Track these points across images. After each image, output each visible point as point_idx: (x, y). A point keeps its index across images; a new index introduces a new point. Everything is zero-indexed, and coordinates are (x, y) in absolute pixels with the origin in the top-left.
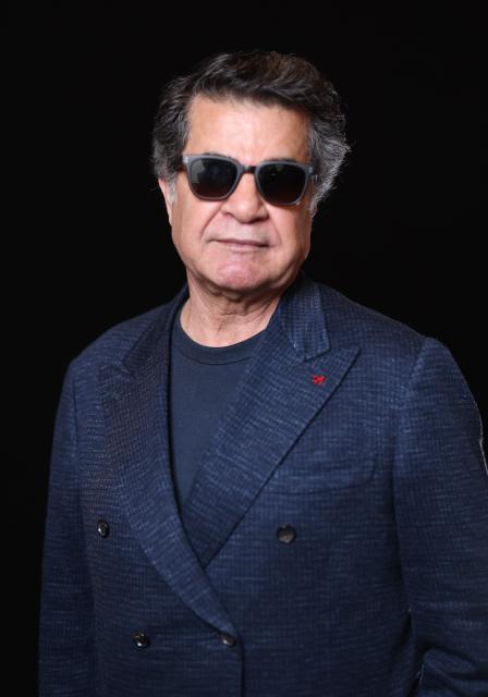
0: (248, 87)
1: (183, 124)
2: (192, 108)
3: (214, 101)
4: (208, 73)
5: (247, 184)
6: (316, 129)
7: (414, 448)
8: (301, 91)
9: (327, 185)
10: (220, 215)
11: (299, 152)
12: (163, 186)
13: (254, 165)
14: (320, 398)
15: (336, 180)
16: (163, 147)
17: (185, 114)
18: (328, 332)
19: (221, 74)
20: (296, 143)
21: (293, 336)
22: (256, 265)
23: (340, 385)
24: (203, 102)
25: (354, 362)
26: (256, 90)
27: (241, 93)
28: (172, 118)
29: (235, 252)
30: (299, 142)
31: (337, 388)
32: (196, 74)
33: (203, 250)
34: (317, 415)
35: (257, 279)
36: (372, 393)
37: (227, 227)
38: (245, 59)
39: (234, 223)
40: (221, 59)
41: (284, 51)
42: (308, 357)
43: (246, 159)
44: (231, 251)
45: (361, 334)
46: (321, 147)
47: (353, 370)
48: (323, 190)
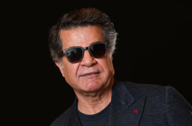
0: (77, 22)
1: (59, 41)
2: (61, 35)
3: (68, 30)
4: (63, 22)
5: (87, 54)
6: (104, 30)
7: (175, 123)
8: (96, 18)
9: (114, 48)
10: (80, 67)
11: (101, 39)
12: (57, 64)
13: (87, 47)
14: (138, 117)
15: (116, 46)
16: (54, 50)
17: (59, 38)
18: (132, 95)
19: (67, 21)
20: (99, 36)
21: (121, 101)
22: (98, 81)
23: (143, 111)
24: (64, 31)
25: (145, 101)
26: (81, 23)
27: (76, 25)
28: (55, 40)
29: (89, 78)
30: (100, 36)
31: (143, 112)
32: (59, 23)
33: (78, 81)
34: (139, 123)
35: (100, 85)
36: (155, 109)
37: (84, 70)
38: (74, 14)
39: (86, 68)
40: (65, 16)
41: (86, 7)
42: (129, 106)
43: (84, 46)
44: (88, 78)
45: (144, 92)
46: (107, 35)
47: (146, 104)
48: (113, 50)
